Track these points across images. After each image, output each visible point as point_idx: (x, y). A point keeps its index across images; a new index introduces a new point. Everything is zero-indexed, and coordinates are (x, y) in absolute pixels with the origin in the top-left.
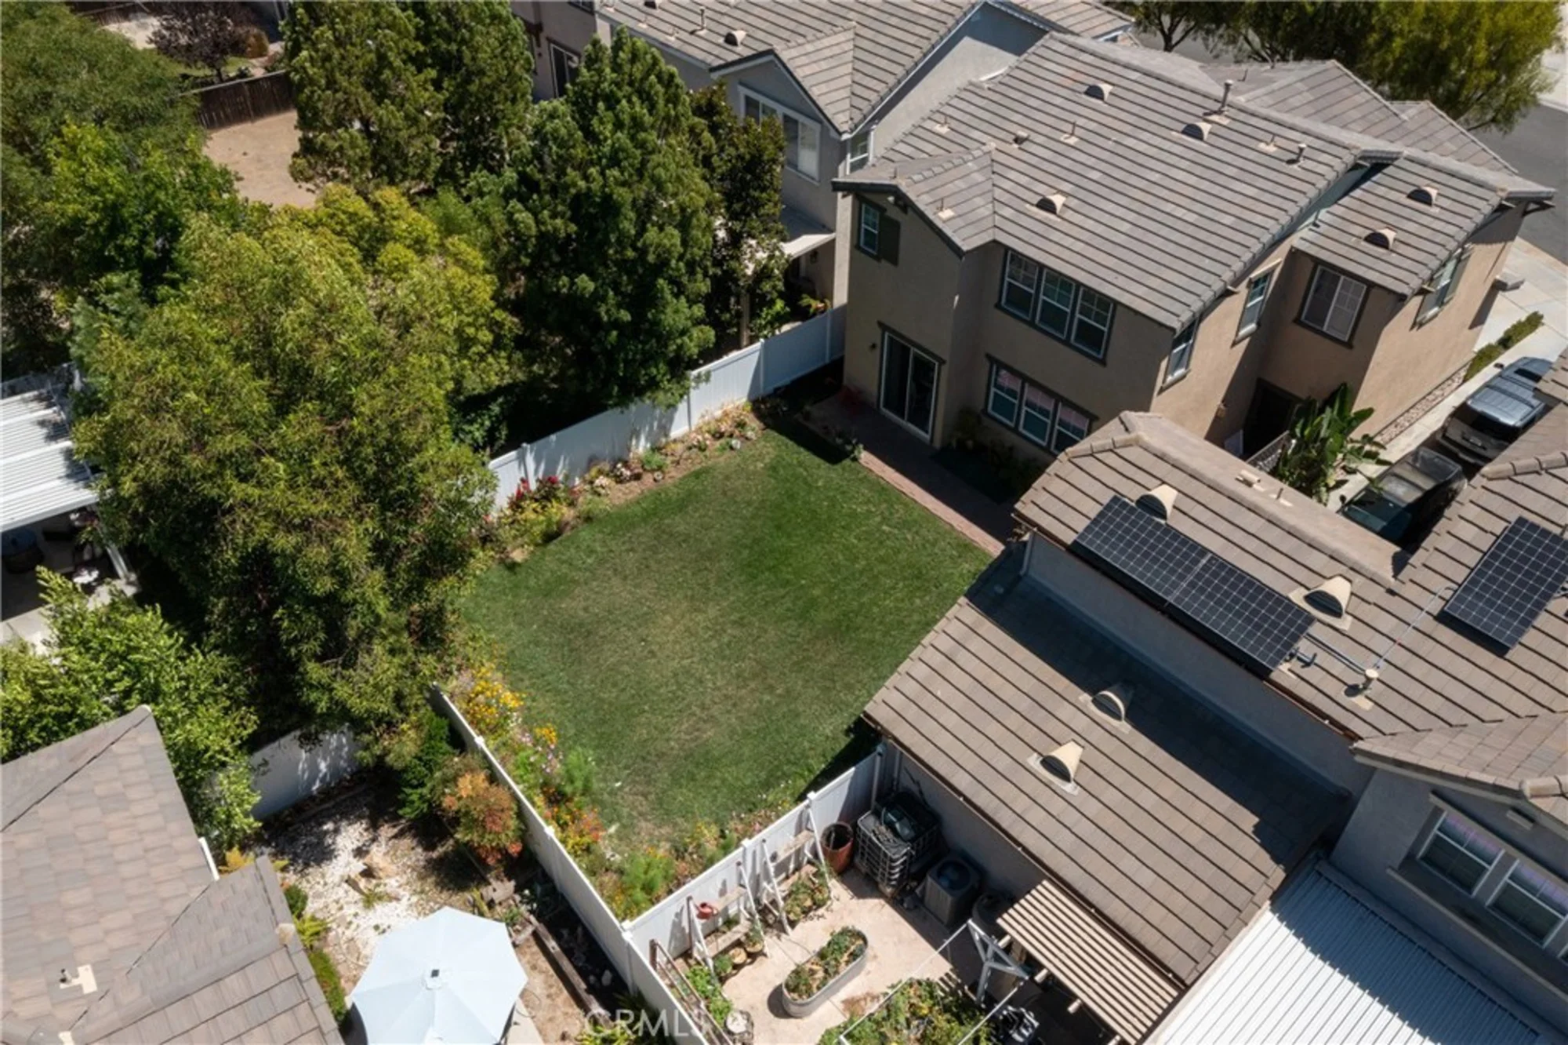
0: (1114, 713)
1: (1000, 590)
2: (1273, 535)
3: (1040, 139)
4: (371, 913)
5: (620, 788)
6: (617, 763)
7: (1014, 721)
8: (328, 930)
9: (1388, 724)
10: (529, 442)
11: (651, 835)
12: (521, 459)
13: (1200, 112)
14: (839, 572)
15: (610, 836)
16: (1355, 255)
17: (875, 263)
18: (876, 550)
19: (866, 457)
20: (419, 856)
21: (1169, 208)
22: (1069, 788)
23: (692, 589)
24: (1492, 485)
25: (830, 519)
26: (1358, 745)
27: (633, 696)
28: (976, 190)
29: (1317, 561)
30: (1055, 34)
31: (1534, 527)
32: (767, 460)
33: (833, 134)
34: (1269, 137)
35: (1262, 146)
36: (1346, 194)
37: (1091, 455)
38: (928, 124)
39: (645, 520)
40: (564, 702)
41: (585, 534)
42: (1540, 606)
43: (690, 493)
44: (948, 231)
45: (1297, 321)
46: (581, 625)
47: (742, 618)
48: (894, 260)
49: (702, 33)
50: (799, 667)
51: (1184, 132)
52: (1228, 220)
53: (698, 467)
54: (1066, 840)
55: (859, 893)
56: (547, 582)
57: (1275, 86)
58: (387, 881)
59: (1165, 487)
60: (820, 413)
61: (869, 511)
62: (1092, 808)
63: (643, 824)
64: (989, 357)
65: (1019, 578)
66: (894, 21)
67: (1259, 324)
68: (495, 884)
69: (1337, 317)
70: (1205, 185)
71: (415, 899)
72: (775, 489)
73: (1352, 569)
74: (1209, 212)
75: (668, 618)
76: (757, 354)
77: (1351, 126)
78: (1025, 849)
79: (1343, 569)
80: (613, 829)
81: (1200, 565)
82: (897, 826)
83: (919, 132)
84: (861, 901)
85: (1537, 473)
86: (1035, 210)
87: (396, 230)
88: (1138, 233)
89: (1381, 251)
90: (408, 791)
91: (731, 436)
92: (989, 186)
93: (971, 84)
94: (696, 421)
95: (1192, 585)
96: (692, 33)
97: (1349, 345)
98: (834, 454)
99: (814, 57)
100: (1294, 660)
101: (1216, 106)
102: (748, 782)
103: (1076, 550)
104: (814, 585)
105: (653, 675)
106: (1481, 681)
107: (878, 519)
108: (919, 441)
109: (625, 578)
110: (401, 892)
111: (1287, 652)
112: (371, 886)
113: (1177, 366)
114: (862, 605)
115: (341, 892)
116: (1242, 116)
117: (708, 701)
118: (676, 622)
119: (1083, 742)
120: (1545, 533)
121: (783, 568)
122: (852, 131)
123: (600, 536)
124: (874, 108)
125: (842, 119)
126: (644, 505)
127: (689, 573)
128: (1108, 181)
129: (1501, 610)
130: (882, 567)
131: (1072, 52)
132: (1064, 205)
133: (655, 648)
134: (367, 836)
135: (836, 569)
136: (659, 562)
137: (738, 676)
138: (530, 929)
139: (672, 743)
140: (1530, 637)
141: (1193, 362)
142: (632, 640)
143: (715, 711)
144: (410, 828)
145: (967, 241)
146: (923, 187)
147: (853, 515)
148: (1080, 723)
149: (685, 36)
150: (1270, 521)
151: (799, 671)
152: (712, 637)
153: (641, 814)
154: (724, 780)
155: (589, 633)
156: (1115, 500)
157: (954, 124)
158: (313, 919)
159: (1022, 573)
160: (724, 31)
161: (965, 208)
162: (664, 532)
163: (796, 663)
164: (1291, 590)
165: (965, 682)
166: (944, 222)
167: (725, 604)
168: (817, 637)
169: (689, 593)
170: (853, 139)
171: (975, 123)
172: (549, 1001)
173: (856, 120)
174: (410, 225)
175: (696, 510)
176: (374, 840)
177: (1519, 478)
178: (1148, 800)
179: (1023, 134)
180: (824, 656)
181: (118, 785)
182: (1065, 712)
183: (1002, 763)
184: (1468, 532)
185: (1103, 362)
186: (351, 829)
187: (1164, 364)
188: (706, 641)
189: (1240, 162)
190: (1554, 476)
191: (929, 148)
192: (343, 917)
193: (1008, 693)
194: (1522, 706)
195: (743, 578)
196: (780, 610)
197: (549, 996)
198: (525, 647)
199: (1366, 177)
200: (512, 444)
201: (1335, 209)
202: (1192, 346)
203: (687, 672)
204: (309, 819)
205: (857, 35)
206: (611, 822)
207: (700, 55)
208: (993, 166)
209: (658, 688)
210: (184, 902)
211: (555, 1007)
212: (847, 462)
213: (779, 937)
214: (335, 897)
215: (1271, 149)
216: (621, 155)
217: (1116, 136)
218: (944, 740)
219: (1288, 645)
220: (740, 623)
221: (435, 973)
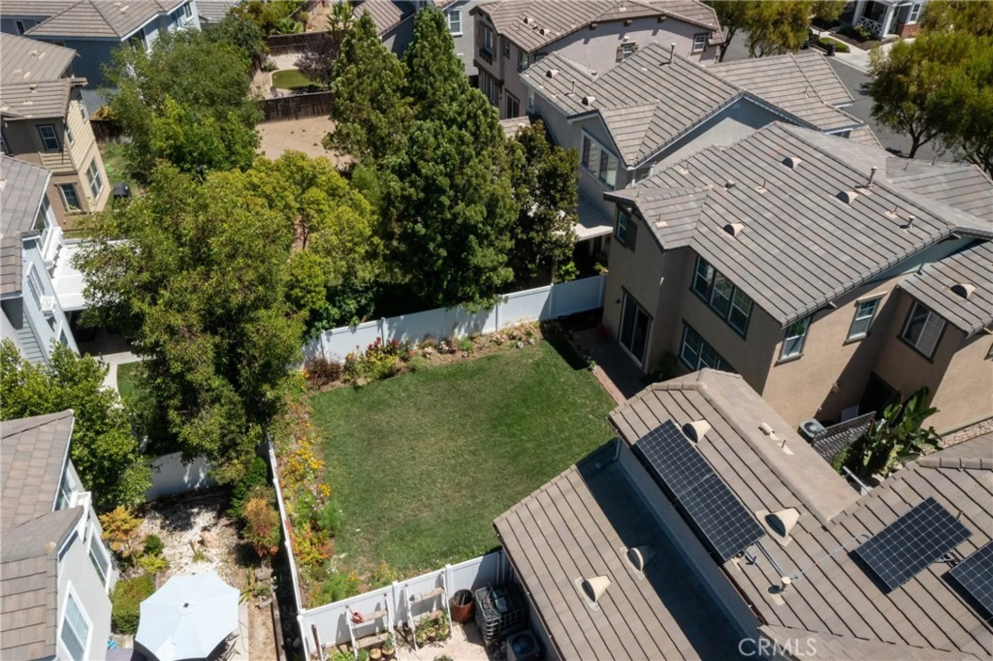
0: (637, 564)
1: (598, 466)
2: (761, 470)
3: (742, 187)
4: (194, 565)
5: (359, 532)
6: (363, 517)
7: (576, 552)
8: (168, 568)
9: (790, 619)
10: (387, 317)
11: (363, 565)
12: (380, 326)
13: (853, 184)
14: (549, 436)
15: (340, 559)
16: (940, 298)
17: (623, 248)
18: (578, 428)
19: (597, 370)
20: (234, 540)
21: (808, 244)
22: (593, 605)
23: (455, 425)
24: (923, 471)
25: (559, 402)
26: (763, 628)
27: (391, 480)
28: (688, 213)
29: (783, 494)
30: (778, 123)
31: (938, 507)
32: (536, 359)
33: (623, 166)
34: (893, 208)
35: (888, 214)
36: (949, 256)
37: (667, 390)
38: (677, 168)
39: (446, 378)
40: (350, 474)
41: (408, 379)
42: (923, 565)
43: (481, 369)
44: (658, 235)
45: (899, 337)
46: (381, 431)
47: (476, 450)
48: (633, 249)
49: (571, 95)
50: (497, 488)
51: (837, 197)
52: (845, 258)
53: (492, 354)
54: (579, 639)
55: (470, 639)
56: (373, 402)
57: (921, 176)
58: (211, 550)
59: (704, 421)
60: (579, 337)
61: (585, 403)
62: (602, 623)
63: (361, 558)
64: (684, 322)
65: (612, 462)
66: (682, 102)
67: (868, 334)
68: (264, 568)
69: (926, 339)
70: (838, 233)
71: (221, 564)
72: (533, 377)
73: (804, 505)
74: (834, 251)
75: (433, 439)
76: (548, 293)
77: (972, 211)
78: (553, 638)
79: (798, 504)
80: (342, 556)
81: (705, 478)
82: (496, 601)
83: (670, 172)
84: (470, 644)
85: (957, 469)
86: (722, 231)
87: (318, 180)
88: (782, 257)
89: (961, 299)
90: (235, 500)
91: (520, 339)
92: (699, 211)
93: (713, 147)
94: (501, 326)
95: (695, 490)
96: (566, 95)
97: (931, 360)
98: (578, 363)
99: (624, 118)
100: (743, 557)
101: (864, 182)
102: (433, 550)
103: (634, 449)
104: (529, 441)
105: (409, 471)
106: (864, 607)
107: (588, 410)
108: (636, 366)
109: (420, 409)
110: (215, 558)
111: (739, 551)
112: (201, 550)
113: (792, 349)
114: (554, 460)
115: (185, 549)
116: (881, 192)
117: (433, 495)
118: (436, 443)
119: (612, 578)
120: (945, 513)
121: (516, 426)
122: (635, 166)
123: (416, 381)
124: (652, 154)
125: (631, 158)
126: (449, 369)
127: (458, 415)
128: (776, 221)
129: (894, 560)
130: (578, 440)
131: (784, 135)
132: (741, 231)
133: (416, 455)
134: (213, 521)
135: (548, 433)
136: (443, 405)
137: (458, 484)
138: (270, 601)
139: (400, 514)
140: (910, 585)
141: (805, 349)
142: (406, 448)
143: (435, 502)
144: (236, 523)
145: (668, 244)
146: (652, 205)
147: (574, 403)
148: (615, 564)
149: (561, 96)
150: (762, 460)
151: (495, 491)
152: (454, 457)
153: (363, 551)
154: (420, 545)
155: (383, 437)
156: (669, 422)
157: (693, 170)
158: (163, 559)
159: (615, 458)
160: (583, 95)
161: (676, 222)
162: (454, 388)
163: (496, 486)
164: (760, 509)
165: (556, 519)
166: (658, 229)
167: (470, 439)
168: (517, 474)
169: (452, 427)
170: (637, 170)
171: (706, 171)
172: (263, 646)
173: (639, 159)
174: (329, 179)
175: (479, 379)
176: (215, 524)
177: (940, 469)
178: (638, 628)
179: (731, 182)
180: (515, 485)
181: (32, 447)
182: (609, 555)
183: (560, 577)
184: (892, 499)
185: (744, 337)
186: (206, 515)
187: (779, 346)
188: (449, 458)
189: (867, 222)
190: (969, 474)
191: (671, 182)
192: (179, 563)
193: (579, 533)
194: (887, 633)
195: (487, 427)
196: (502, 451)
197: (265, 643)
198: (344, 436)
199: (967, 247)
200: (376, 316)
201: (938, 265)
202: (805, 338)
203: (429, 474)
204: (187, 503)
205: (658, 108)
206: (343, 551)
207: (565, 108)
208: (707, 200)
209: (408, 479)
210: (29, 518)
211: (264, 651)
212: (585, 370)
213: (410, 651)
214: (181, 550)
215: (893, 216)
216: (447, 157)
217: (791, 192)
218: (532, 553)
219: (740, 546)
220: (473, 453)
221: (186, 605)
